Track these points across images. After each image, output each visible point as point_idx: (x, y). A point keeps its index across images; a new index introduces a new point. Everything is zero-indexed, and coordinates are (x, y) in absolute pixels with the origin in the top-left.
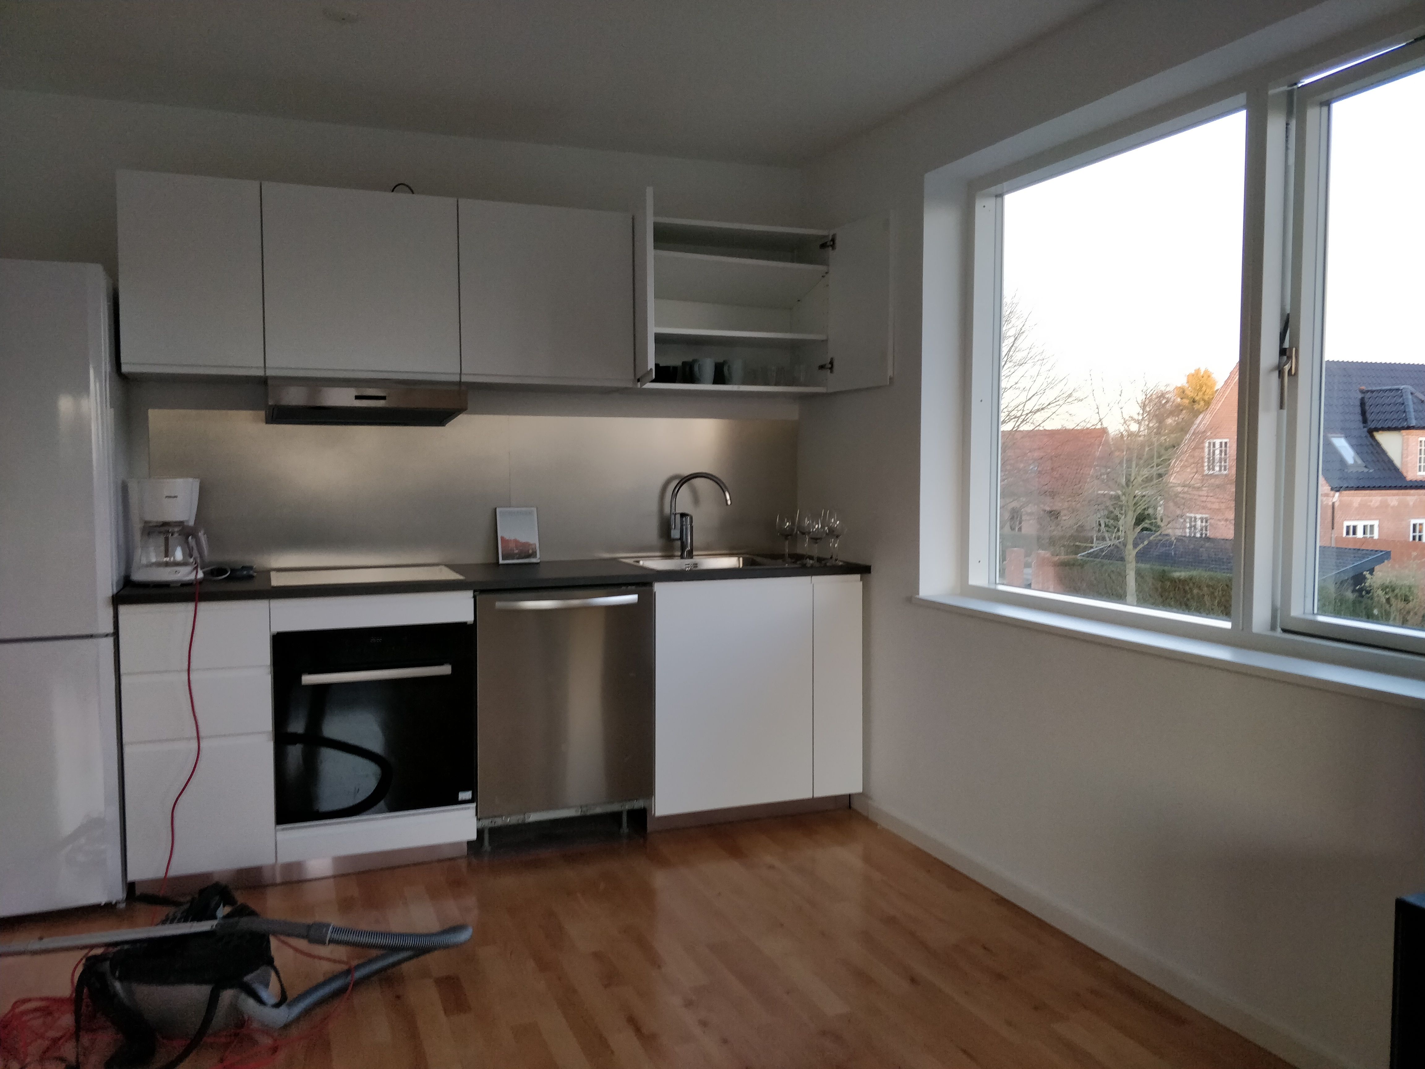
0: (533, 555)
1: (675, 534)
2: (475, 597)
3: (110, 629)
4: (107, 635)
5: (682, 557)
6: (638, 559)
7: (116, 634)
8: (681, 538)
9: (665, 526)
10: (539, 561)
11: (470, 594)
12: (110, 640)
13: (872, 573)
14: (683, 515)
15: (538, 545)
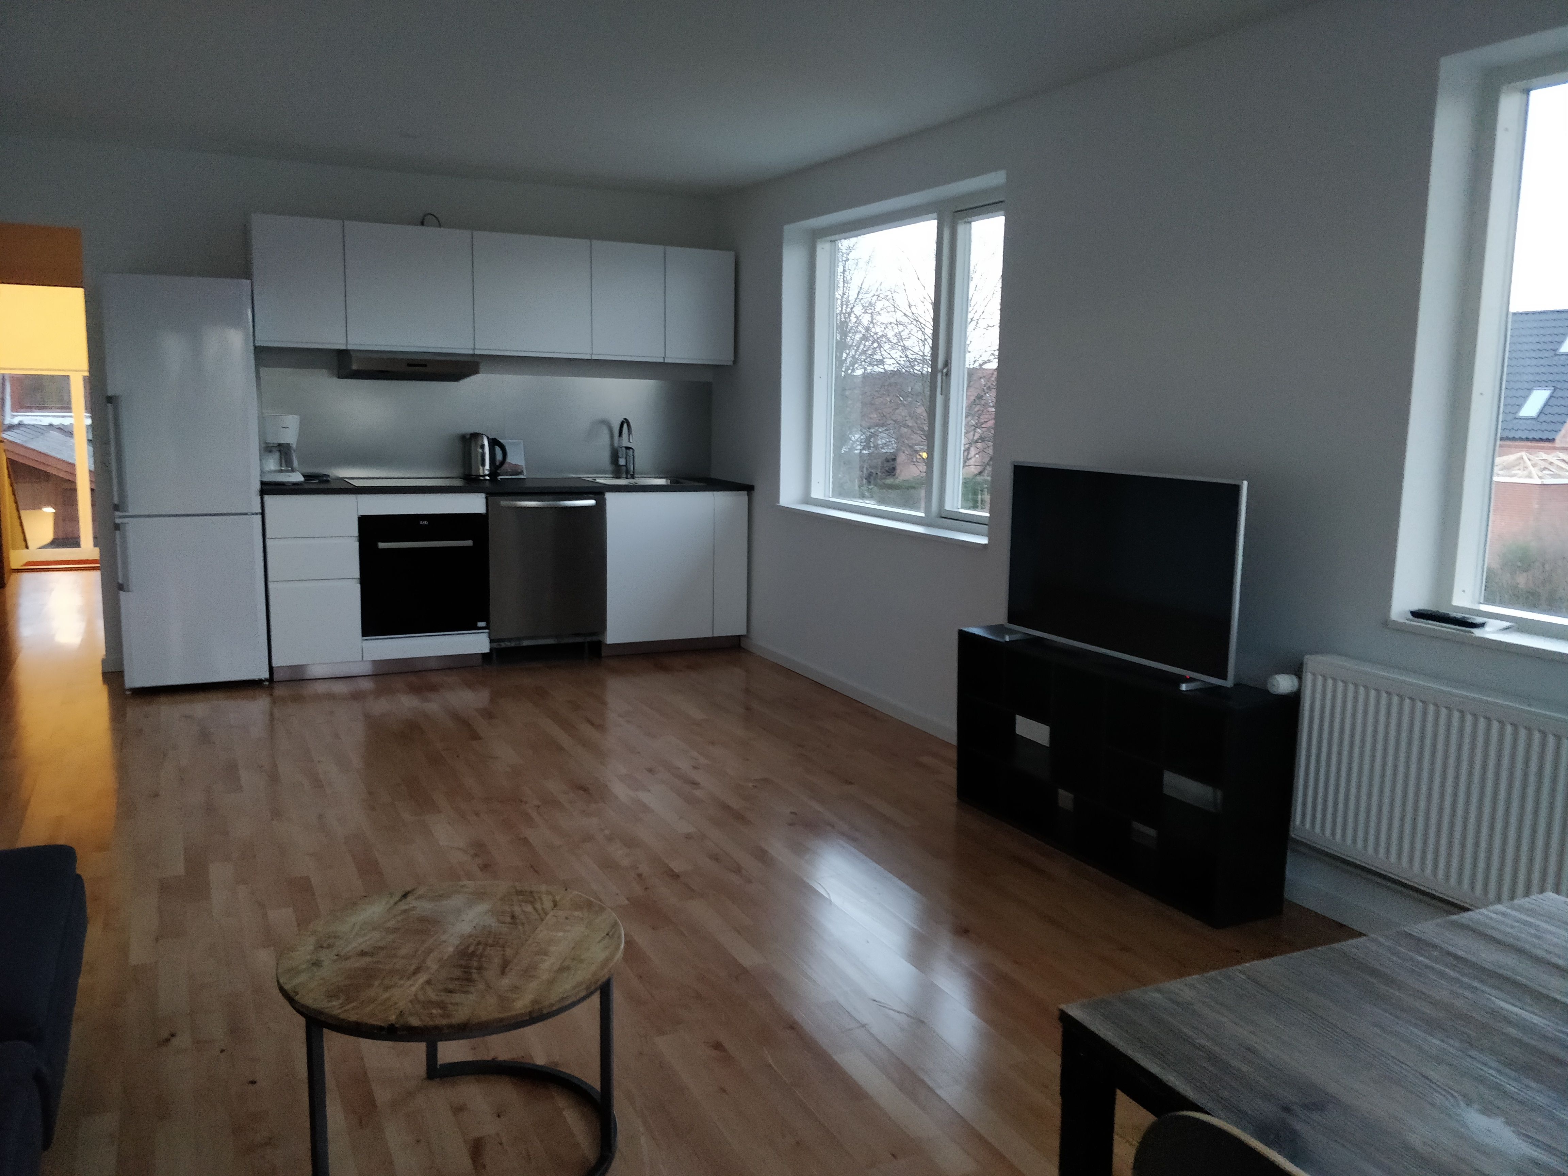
0: (521, 473)
1: (622, 462)
2: (486, 498)
3: (260, 511)
4: (257, 514)
5: (627, 478)
6: (595, 479)
7: (263, 514)
8: (626, 466)
9: (615, 456)
10: (525, 477)
11: (483, 495)
12: (260, 517)
13: (755, 490)
14: (628, 448)
15: (524, 467)
